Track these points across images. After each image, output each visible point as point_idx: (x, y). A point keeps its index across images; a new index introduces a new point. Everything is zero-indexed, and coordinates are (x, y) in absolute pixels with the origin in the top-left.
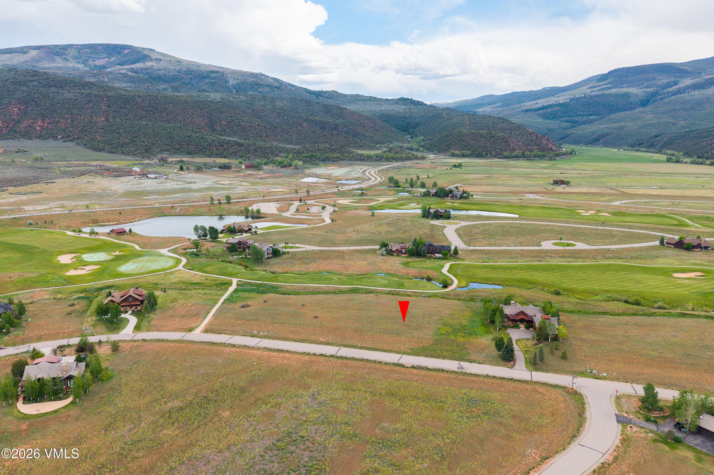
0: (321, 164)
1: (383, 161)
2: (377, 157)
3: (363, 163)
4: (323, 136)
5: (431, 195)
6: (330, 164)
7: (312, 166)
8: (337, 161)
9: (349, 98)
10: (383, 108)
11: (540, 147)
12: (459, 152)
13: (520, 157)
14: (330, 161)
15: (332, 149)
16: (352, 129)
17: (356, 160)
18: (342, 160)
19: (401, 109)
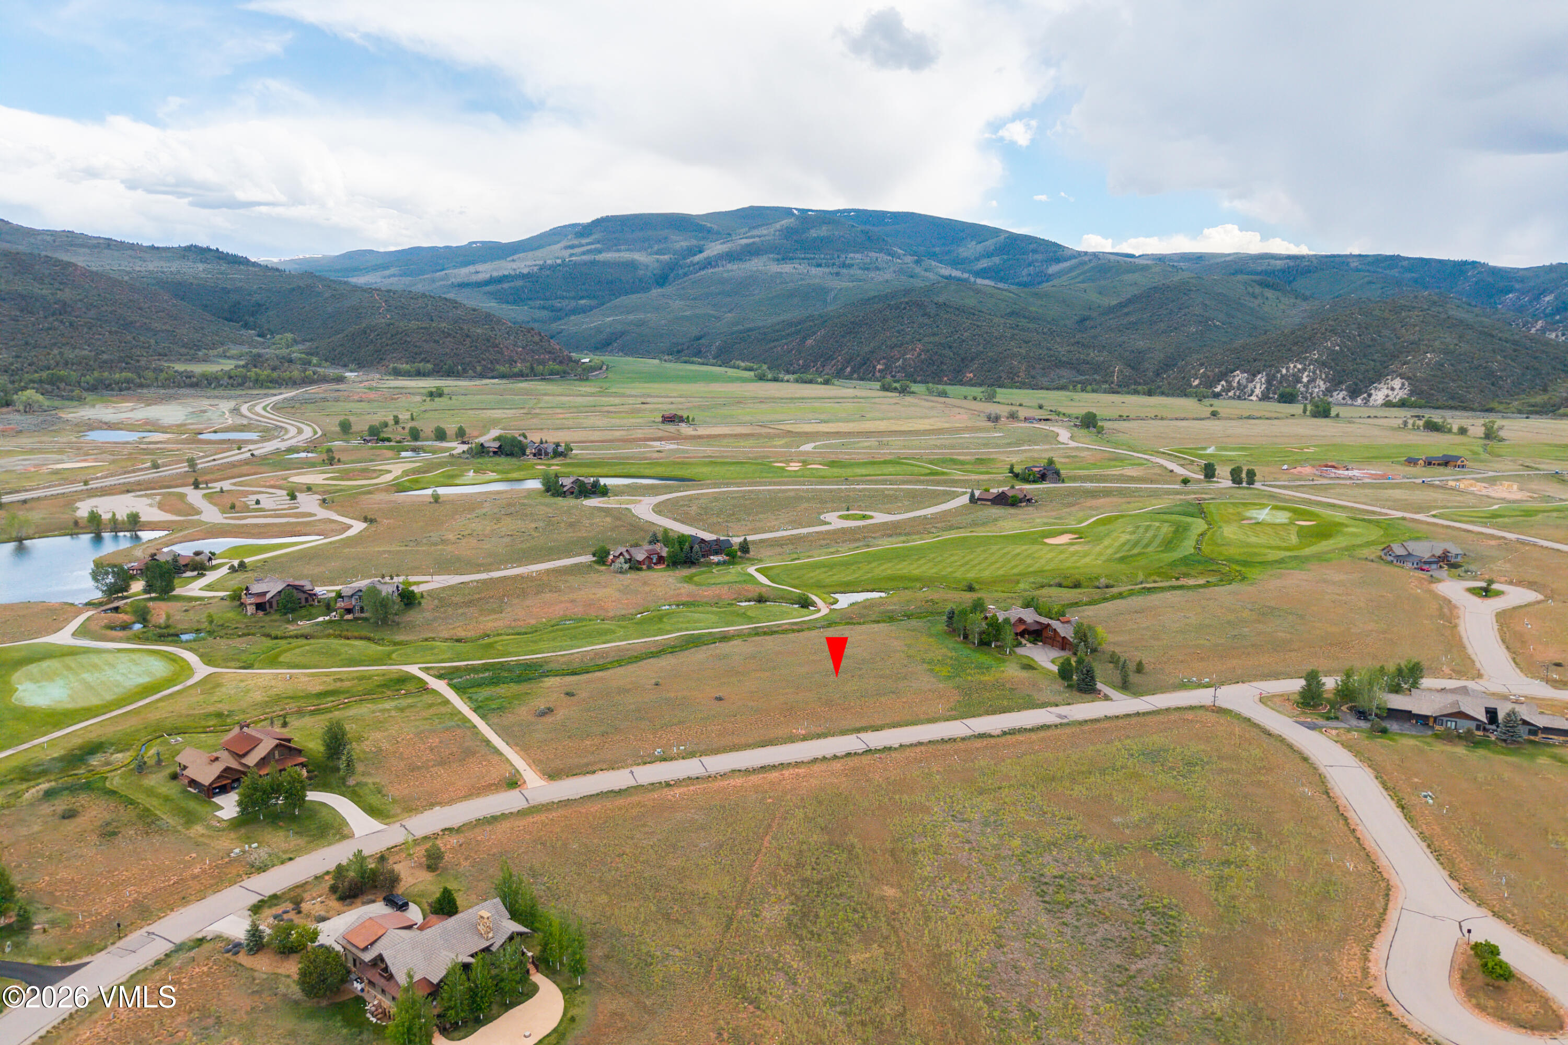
0: (90, 397)
1: (250, 388)
2: (230, 377)
3: (199, 392)
4: (50, 329)
5: (491, 454)
6: (112, 396)
7: (67, 403)
8: (129, 389)
9: (49, 238)
10: (151, 267)
11: (553, 356)
12: (408, 367)
13: (527, 376)
14: (112, 390)
15: (105, 362)
16: (111, 313)
17: (179, 386)
18: (141, 386)
19: (198, 270)
